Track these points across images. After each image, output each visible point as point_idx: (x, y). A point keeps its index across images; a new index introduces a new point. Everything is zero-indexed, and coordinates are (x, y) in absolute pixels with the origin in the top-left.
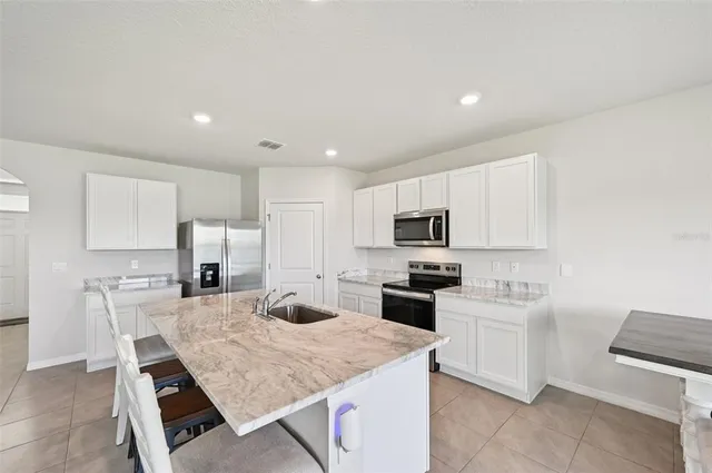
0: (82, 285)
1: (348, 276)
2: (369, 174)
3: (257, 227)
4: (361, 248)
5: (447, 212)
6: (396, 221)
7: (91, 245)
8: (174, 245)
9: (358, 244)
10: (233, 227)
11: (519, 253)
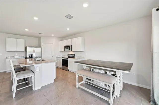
0: (5, 58)
1: (58, 56)
2: (62, 38)
3: (40, 48)
4: (61, 52)
5: (71, 46)
6: (65, 47)
7: (7, 50)
8: (24, 50)
9: (60, 51)
10: (35, 47)
11: (80, 52)
